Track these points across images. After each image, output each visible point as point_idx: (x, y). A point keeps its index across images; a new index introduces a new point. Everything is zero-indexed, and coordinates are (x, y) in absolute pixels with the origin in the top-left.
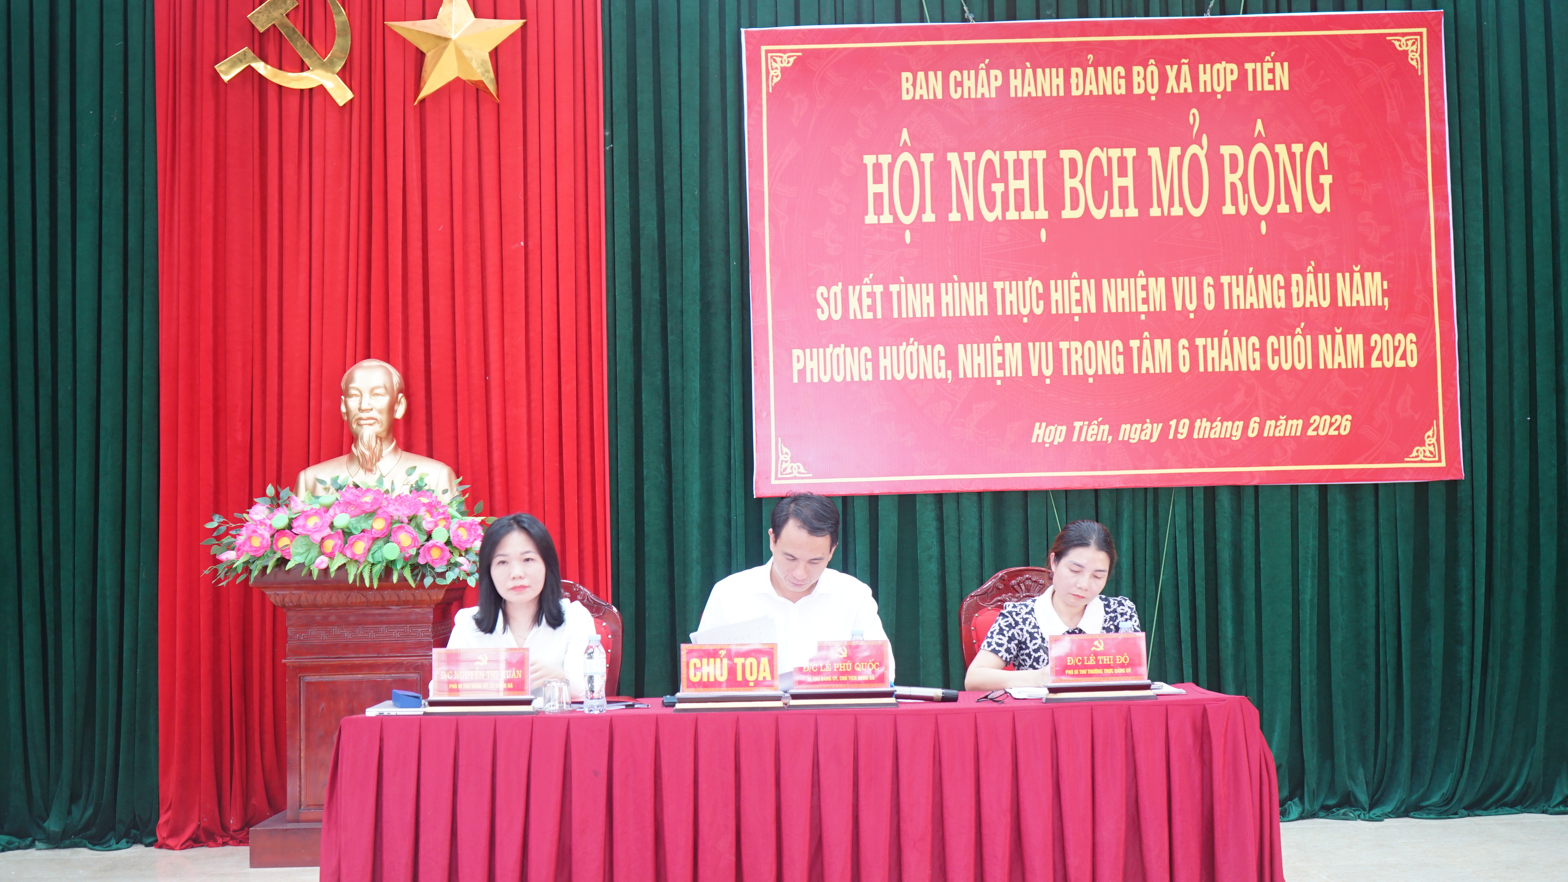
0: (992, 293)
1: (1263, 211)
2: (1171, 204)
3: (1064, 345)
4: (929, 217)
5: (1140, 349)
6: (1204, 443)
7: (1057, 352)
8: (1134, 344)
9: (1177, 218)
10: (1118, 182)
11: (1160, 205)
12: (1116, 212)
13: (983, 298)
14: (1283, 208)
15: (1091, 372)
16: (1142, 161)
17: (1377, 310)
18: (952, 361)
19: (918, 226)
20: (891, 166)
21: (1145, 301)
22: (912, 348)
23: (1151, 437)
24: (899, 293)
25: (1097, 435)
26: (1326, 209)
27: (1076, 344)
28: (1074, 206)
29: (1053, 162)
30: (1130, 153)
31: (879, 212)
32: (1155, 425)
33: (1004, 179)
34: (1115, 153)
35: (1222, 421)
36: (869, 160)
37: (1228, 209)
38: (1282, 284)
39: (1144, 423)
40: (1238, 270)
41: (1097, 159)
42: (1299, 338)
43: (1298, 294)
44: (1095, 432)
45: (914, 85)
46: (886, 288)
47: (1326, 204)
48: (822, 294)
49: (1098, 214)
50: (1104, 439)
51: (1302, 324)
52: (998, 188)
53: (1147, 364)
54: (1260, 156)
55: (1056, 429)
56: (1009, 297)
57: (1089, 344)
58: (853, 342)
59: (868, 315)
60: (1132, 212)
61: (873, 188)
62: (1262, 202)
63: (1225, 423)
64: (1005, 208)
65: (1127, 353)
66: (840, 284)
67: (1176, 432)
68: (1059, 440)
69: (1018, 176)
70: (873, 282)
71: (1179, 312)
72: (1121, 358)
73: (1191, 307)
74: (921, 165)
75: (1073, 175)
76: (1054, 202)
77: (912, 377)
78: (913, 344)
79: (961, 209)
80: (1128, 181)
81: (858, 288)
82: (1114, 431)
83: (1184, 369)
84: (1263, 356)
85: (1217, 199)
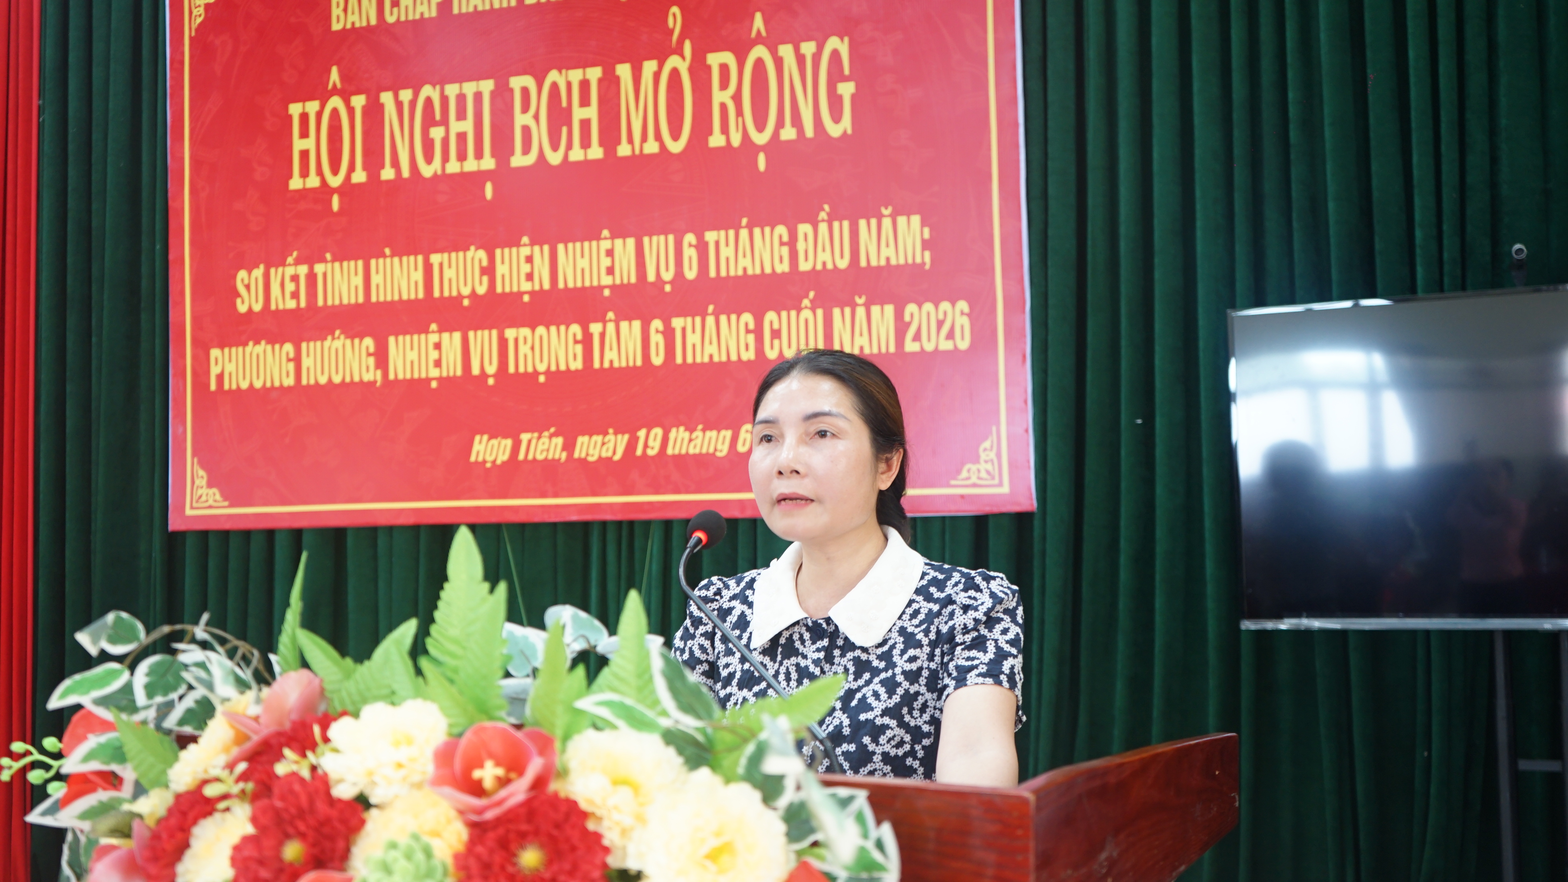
0: (428, 269)
1: (760, 139)
2: (644, 139)
3: (510, 333)
4: (360, 176)
5: (603, 335)
6: (681, 460)
7: (503, 343)
8: (595, 328)
9: (652, 156)
10: (579, 113)
11: (630, 141)
12: (577, 155)
13: (418, 276)
14: (788, 133)
15: (542, 368)
16: (610, 82)
17: (913, 270)
18: (381, 358)
19: (347, 189)
20: (319, 115)
21: (610, 271)
22: (338, 344)
23: (614, 453)
24: (325, 275)
25: (548, 450)
26: (845, 132)
27: (525, 331)
28: (526, 151)
29: (502, 94)
30: (594, 74)
31: (305, 174)
32: (619, 436)
33: (445, 122)
34: (575, 76)
35: (704, 430)
36: (295, 109)
37: (716, 140)
38: (786, 238)
39: (606, 434)
40: (729, 223)
41: (555, 86)
42: (806, 314)
43: (806, 252)
44: (546, 447)
45: (345, 10)
46: (311, 269)
47: (846, 123)
48: (242, 280)
49: (555, 158)
50: (557, 457)
51: (812, 294)
52: (437, 133)
53: (610, 355)
54: (759, 63)
55: (499, 444)
56: (449, 273)
57: (541, 330)
58: (275, 339)
59: (291, 304)
60: (596, 152)
61: (299, 144)
62: (760, 127)
63: (709, 434)
64: (445, 159)
65: (587, 341)
66: (262, 267)
67: (646, 446)
68: (503, 457)
69: (461, 115)
70: (298, 262)
71: (652, 284)
72: (579, 348)
73: (668, 276)
74: (351, 111)
75: (525, 109)
76: (503, 148)
77: (337, 380)
78: (339, 338)
79: (396, 164)
80: (592, 113)
81: (280, 269)
82: (569, 446)
83: (657, 360)
84: (759, 340)
85: (702, 127)
